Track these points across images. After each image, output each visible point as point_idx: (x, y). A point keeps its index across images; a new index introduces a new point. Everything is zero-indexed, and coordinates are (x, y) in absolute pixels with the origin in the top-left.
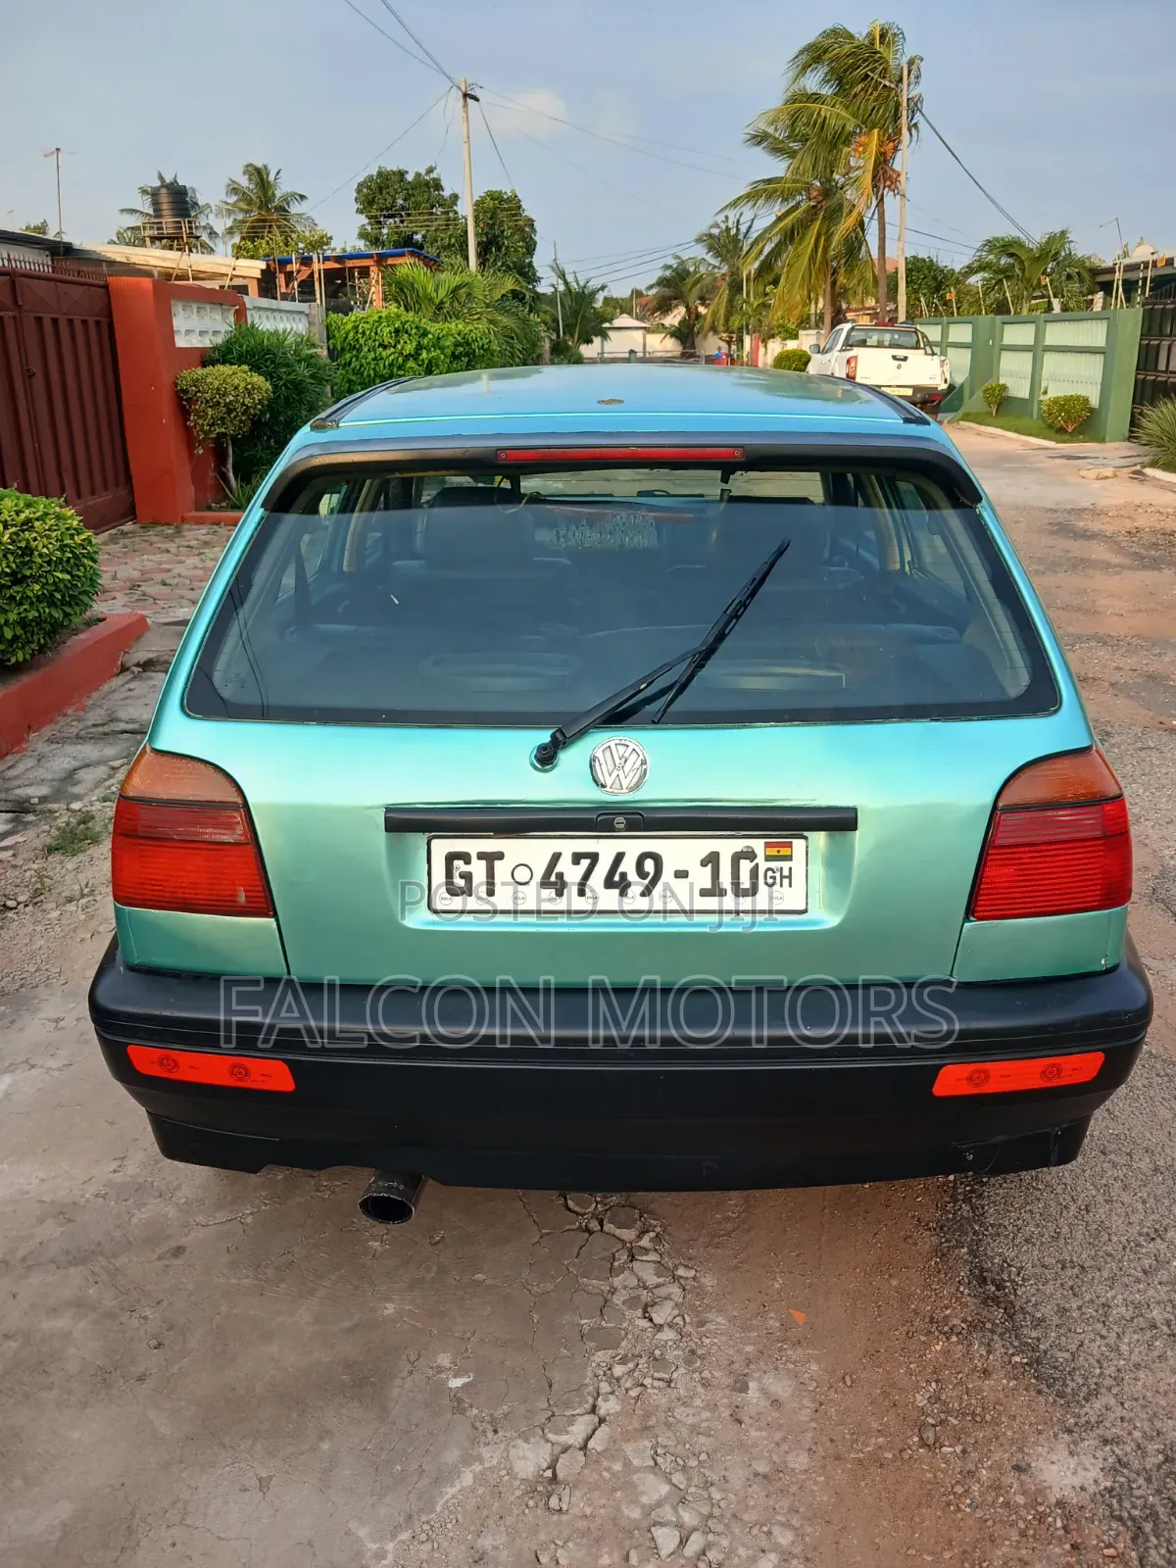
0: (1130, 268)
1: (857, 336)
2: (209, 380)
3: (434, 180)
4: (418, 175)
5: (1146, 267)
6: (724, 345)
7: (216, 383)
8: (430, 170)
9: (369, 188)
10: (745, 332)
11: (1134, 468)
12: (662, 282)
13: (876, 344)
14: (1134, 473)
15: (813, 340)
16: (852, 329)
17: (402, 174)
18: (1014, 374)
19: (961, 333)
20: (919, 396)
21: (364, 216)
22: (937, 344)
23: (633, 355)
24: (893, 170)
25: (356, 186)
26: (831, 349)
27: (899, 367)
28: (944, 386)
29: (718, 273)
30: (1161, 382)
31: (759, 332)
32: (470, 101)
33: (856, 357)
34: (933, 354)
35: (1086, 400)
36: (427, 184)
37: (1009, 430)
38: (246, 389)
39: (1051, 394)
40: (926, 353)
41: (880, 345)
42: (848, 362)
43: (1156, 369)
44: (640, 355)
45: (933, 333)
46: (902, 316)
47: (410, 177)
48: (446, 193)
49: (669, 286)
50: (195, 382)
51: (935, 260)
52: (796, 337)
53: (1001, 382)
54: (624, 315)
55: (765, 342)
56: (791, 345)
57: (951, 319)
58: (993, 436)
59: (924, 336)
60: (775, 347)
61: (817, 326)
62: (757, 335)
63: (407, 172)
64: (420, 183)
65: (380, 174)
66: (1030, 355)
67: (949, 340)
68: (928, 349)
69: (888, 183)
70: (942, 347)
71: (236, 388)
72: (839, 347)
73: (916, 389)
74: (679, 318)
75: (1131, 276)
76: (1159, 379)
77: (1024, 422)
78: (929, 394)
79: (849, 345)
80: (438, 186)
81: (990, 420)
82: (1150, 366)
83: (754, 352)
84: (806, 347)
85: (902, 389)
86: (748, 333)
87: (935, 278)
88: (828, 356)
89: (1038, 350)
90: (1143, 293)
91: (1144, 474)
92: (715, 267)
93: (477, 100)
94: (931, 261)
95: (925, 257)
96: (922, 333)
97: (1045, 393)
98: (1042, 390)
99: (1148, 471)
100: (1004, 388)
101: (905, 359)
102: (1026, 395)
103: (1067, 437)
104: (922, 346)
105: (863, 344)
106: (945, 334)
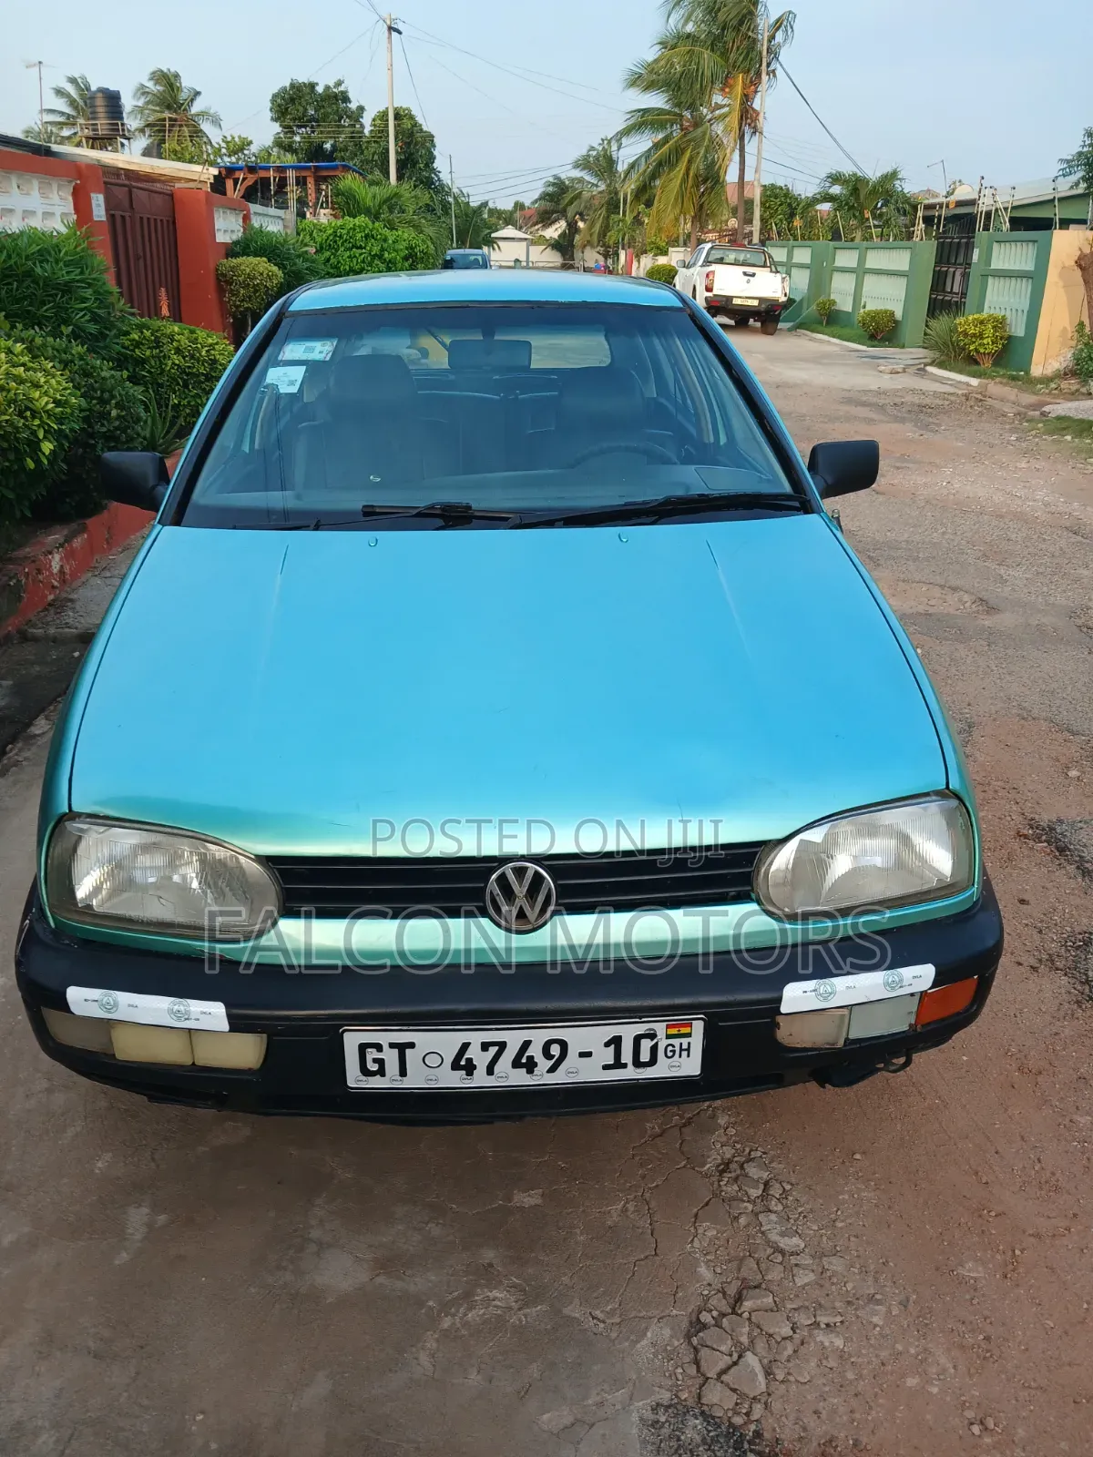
0: (928, 207)
1: (716, 255)
2: (242, 267)
3: (342, 92)
4: (327, 88)
5: (941, 207)
6: (601, 259)
7: (248, 270)
8: (339, 83)
9: (283, 98)
10: (620, 247)
11: (919, 367)
12: (544, 197)
13: (733, 262)
14: (918, 369)
15: (681, 257)
16: (712, 248)
17: (312, 86)
18: (841, 292)
19: (803, 255)
20: (763, 306)
21: (278, 124)
22: (782, 264)
23: (518, 263)
24: (753, 109)
25: (270, 97)
26: (694, 264)
27: (748, 282)
28: (784, 299)
29: (595, 191)
30: (947, 301)
31: (634, 247)
32: (394, 34)
33: (713, 272)
34: (777, 272)
35: (892, 314)
36: (335, 96)
37: (834, 337)
38: (268, 275)
39: (868, 308)
40: (771, 271)
41: (736, 263)
42: (707, 276)
43: (944, 291)
44: (524, 264)
45: (779, 254)
46: (756, 239)
47: (320, 89)
48: (353, 106)
49: (551, 201)
50: (233, 269)
51: (790, 189)
52: (665, 253)
53: (832, 298)
54: (510, 227)
55: (638, 257)
56: (662, 260)
57: (796, 243)
58: (821, 341)
59: (770, 257)
60: (647, 262)
61: (685, 244)
62: (631, 250)
63: (317, 84)
64: (329, 96)
65: (292, 86)
66: (854, 276)
67: (794, 261)
68: (773, 267)
69: (749, 121)
70: (787, 268)
71: (262, 274)
72: (700, 263)
73: (761, 300)
74: (560, 231)
75: (930, 213)
76: (946, 298)
77: (846, 331)
78: (772, 305)
79: (707, 262)
80: (346, 99)
81: (820, 328)
82: (940, 288)
83: (629, 264)
84: (674, 263)
85: (750, 301)
86: (623, 249)
87: (790, 205)
88: (692, 270)
89: (860, 272)
90: (938, 228)
91: (925, 371)
92: (593, 184)
93: (400, 33)
94: (788, 189)
95: (783, 185)
96: (769, 254)
97: (864, 307)
98: (862, 304)
99: (929, 369)
100: (834, 302)
101: (753, 275)
102: (850, 310)
103: (876, 343)
104: (768, 265)
105: (721, 261)
106: (790, 255)
